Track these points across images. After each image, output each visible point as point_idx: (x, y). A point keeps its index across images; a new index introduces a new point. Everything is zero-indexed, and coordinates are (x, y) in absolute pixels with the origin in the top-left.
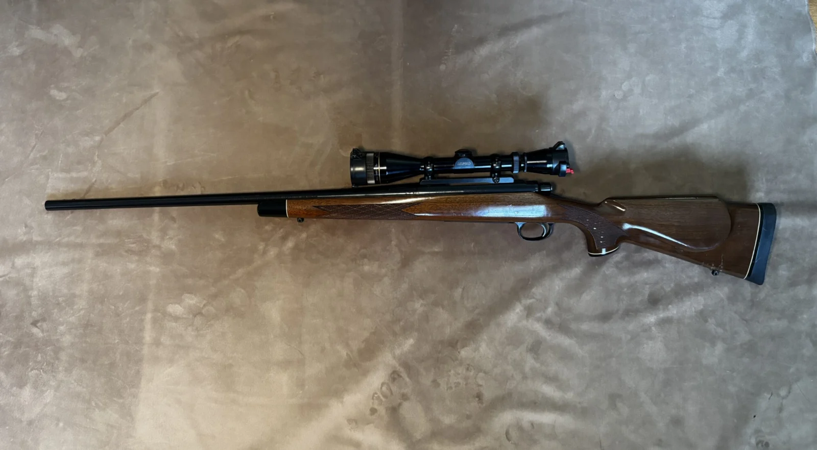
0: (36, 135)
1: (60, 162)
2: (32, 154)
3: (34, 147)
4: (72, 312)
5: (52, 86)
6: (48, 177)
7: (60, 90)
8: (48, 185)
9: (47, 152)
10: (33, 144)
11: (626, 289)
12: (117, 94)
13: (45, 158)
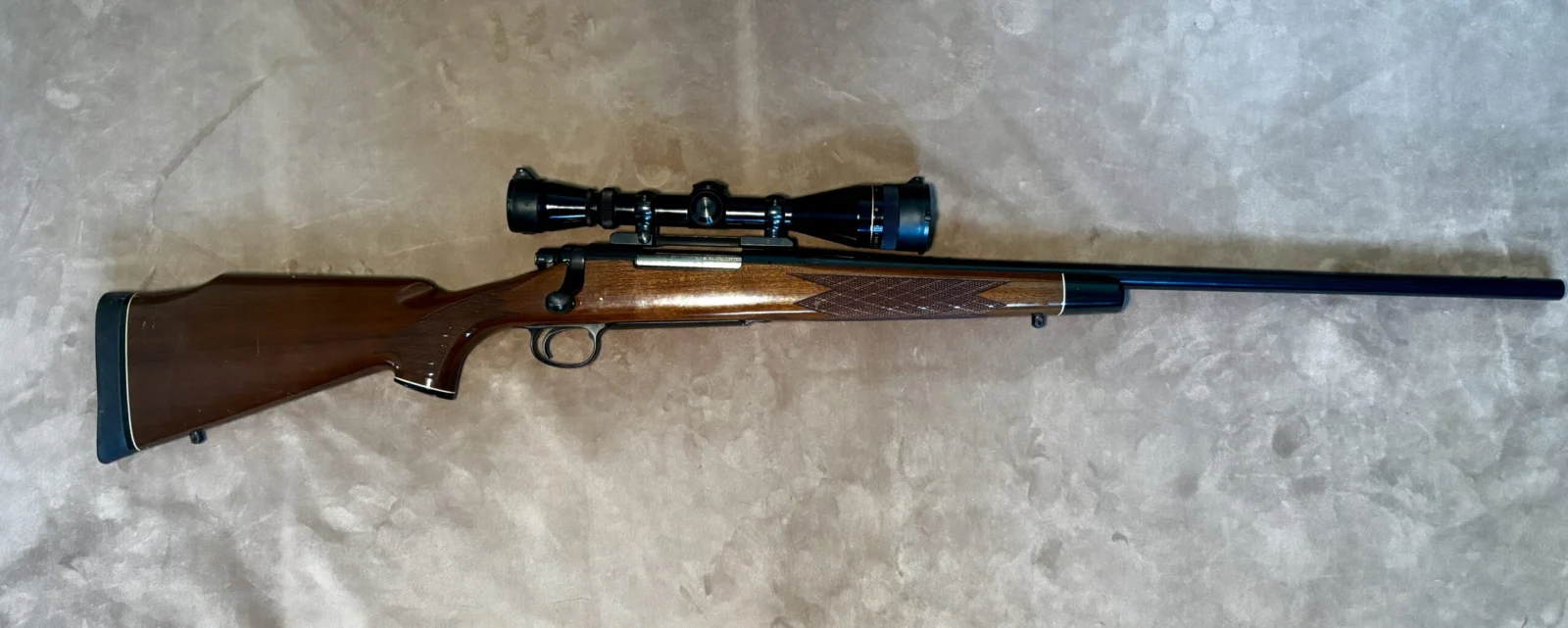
0: (29, 185)
1: (80, 238)
2: (24, 225)
3: (27, 210)
4: (135, 534)
5: (49, 81)
6: (59, 269)
7: (66, 89)
8: (62, 286)
9: (51, 219)
10: (24, 205)
11: (1228, 428)
12: (180, 89)
13: (49, 231)
